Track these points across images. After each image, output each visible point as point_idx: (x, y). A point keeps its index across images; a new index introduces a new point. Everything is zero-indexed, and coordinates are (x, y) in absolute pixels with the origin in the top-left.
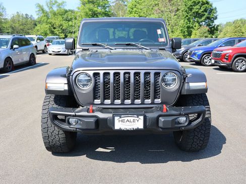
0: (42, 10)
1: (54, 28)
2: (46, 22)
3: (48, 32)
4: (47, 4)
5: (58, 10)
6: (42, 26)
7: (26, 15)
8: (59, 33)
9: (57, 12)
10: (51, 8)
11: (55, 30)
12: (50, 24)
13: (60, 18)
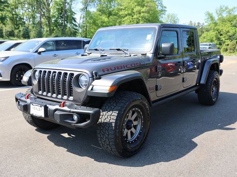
0: (211, 17)
1: (221, 35)
2: (214, 29)
3: (214, 39)
4: (217, 11)
5: (227, 16)
6: (208, 33)
7: (199, 23)
8: (225, 39)
9: (226, 19)
10: (221, 14)
11: (221, 37)
12: (217, 31)
13: (229, 24)
